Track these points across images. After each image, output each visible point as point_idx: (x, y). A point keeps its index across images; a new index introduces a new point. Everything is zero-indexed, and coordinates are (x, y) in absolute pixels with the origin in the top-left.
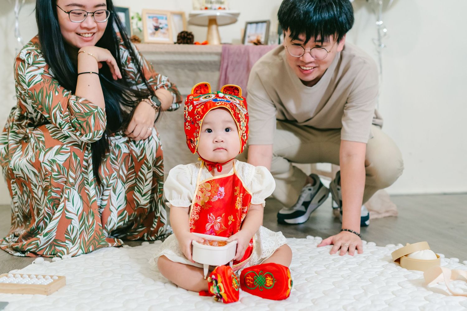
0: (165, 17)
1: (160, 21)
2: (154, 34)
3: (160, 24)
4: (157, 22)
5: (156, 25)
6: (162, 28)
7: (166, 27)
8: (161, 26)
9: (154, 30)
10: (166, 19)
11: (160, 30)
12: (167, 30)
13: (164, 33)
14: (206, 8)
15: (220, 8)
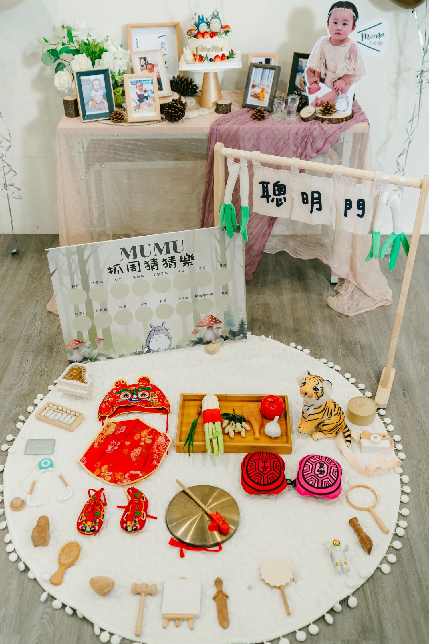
0: (150, 79)
1: (145, 87)
2: (138, 107)
3: (146, 91)
4: (141, 90)
5: (139, 93)
6: (147, 98)
7: (152, 95)
8: (146, 95)
9: (138, 102)
10: (152, 83)
11: (146, 101)
12: (154, 99)
13: (150, 105)
14: (201, 58)
15: (217, 56)
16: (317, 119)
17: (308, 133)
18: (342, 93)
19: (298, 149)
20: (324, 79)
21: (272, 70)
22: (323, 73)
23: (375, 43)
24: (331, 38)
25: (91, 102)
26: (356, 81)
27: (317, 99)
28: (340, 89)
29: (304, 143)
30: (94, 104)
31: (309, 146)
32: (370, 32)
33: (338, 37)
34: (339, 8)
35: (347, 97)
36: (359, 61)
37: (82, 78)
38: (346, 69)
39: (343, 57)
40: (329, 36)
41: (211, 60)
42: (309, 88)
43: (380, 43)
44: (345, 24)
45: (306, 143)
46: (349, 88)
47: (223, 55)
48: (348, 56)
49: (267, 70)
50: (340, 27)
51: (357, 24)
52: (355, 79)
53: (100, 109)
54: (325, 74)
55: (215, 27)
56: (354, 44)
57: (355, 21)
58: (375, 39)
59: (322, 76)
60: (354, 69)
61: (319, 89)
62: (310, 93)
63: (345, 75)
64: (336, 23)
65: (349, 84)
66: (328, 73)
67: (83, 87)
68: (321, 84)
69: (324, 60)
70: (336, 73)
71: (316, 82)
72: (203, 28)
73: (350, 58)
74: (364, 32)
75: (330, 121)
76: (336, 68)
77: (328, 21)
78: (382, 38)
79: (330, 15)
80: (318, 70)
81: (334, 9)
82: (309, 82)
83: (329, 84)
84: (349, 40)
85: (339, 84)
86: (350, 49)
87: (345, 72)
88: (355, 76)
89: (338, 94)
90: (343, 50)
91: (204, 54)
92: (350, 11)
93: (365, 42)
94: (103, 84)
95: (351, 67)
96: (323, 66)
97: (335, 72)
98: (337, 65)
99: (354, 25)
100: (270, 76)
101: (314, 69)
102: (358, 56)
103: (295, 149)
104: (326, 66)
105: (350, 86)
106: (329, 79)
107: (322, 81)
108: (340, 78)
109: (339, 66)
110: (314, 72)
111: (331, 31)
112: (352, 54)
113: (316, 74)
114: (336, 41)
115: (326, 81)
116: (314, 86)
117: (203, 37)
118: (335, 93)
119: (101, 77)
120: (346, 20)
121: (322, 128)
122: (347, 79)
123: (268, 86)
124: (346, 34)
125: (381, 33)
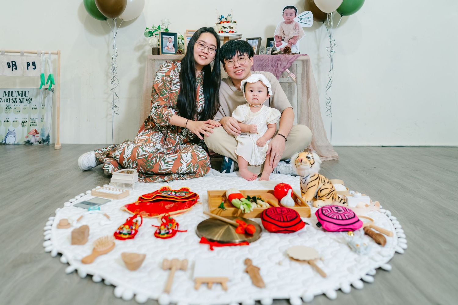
14: (222, 32)
15: (230, 31)
16: (282, 54)
17: (278, 58)
18: (293, 44)
19: (273, 68)
20: (284, 39)
21: (257, 40)
22: (283, 36)
23: (307, 21)
24: (285, 21)
25: (166, 47)
26: (300, 39)
27: (281, 49)
28: (292, 43)
29: (276, 64)
30: (168, 48)
31: (279, 65)
32: (304, 17)
33: (289, 21)
34: (287, 8)
35: (296, 46)
36: (300, 30)
37: (163, 36)
38: (294, 34)
39: (292, 29)
40: (284, 21)
41: (227, 32)
42: (277, 44)
43: (309, 21)
44: (291, 15)
45: (278, 64)
46: (296, 42)
47: (233, 31)
48: (294, 28)
49: (255, 40)
50: (289, 16)
51: (297, 14)
52: (299, 38)
53: (171, 51)
54: (284, 37)
55: (229, 19)
56: (297, 23)
57: (296, 13)
58: (306, 19)
59: (282, 38)
60: (298, 33)
61: (282, 44)
62: (277, 46)
63: (294, 37)
64: (287, 15)
65: (296, 40)
66: (285, 36)
67: (163, 40)
68: (282, 42)
69: (283, 31)
70: (290, 36)
71: (280, 41)
72: (223, 20)
73: (295, 28)
74: (301, 17)
75: (289, 54)
76: (289, 34)
77: (283, 15)
78: (310, 19)
79: (283, 12)
80: (280, 36)
81: (285, 10)
82: (276, 42)
83: (286, 41)
84: (294, 21)
85: (291, 41)
86: (295, 25)
87: (294, 35)
88: (299, 36)
89: (292, 45)
90: (292, 26)
91: (224, 30)
92: (293, 10)
93: (302, 21)
94: (173, 40)
95: (297, 32)
96: (282, 34)
97: (288, 36)
98: (289, 33)
99: (296, 15)
100: (256, 42)
101: (278, 35)
102: (299, 28)
103: (272, 68)
104: (284, 33)
105: (297, 41)
106: (286, 38)
107: (283, 40)
108: (292, 38)
109: (290, 33)
110: (278, 37)
111: (285, 19)
112: (296, 27)
113: (279, 38)
114: (287, 22)
115: (285, 40)
116: (279, 43)
117: (223, 23)
118: (290, 45)
119: (173, 37)
120: (292, 13)
121: (285, 57)
122: (295, 38)
123: (256, 46)
124: (292, 19)
125: (309, 17)
